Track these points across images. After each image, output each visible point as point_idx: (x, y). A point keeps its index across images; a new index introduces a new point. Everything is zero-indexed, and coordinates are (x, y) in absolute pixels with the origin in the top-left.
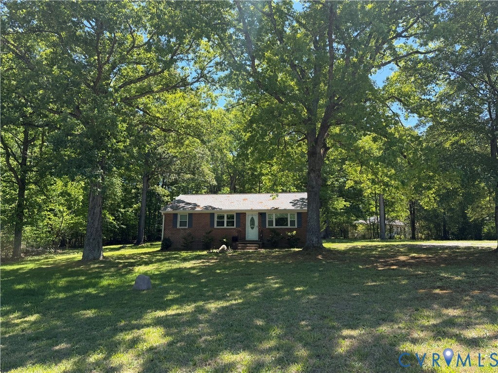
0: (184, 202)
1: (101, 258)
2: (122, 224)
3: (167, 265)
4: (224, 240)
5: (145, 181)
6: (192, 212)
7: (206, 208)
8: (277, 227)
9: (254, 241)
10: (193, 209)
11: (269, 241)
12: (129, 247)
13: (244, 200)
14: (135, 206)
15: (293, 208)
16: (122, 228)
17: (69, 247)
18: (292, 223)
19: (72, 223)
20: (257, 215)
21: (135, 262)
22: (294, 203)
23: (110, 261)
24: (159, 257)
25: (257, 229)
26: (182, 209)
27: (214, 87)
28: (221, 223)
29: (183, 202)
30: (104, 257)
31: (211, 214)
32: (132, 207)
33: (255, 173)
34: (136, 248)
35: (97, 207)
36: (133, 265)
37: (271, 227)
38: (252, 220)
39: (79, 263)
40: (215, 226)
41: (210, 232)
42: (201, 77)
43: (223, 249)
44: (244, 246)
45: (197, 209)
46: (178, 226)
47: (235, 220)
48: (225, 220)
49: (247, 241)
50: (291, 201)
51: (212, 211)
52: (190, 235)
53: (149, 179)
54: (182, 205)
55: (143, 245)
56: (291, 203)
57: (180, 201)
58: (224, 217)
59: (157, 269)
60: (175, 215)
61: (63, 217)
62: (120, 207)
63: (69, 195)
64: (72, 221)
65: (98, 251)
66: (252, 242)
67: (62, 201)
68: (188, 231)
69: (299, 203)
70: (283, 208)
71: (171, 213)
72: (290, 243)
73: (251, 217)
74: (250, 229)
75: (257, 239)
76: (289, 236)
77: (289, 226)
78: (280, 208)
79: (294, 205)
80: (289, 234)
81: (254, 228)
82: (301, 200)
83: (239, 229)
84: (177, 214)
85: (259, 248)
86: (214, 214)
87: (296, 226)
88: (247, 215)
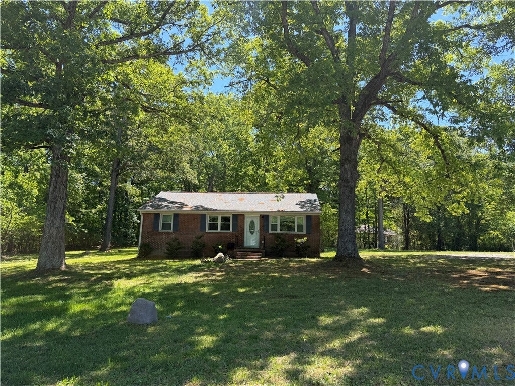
0: (168, 200)
1: (63, 268)
2: (83, 227)
3: (158, 279)
4: (220, 247)
5: (114, 177)
6: (178, 212)
7: (197, 208)
8: (282, 232)
9: (253, 248)
10: (180, 208)
11: (273, 248)
12: (93, 253)
13: (241, 199)
14: (99, 206)
15: (302, 210)
16: (84, 232)
17: (18, 252)
18: (300, 227)
19: (22, 223)
20: (258, 218)
21: (112, 274)
22: (302, 204)
23: (76, 272)
24: (142, 268)
25: (258, 234)
26: (165, 208)
27: (211, 61)
28: (213, 227)
29: (166, 200)
30: (67, 266)
31: (202, 215)
32: (96, 208)
33: (240, 174)
34: (102, 255)
35: (59, 199)
36: (109, 277)
37: (275, 232)
38: (252, 223)
39: (32, 274)
40: (207, 230)
41: (201, 237)
42: (198, 45)
43: (220, 258)
44: (244, 255)
45: (184, 209)
46: (160, 229)
47: (231, 223)
48: (219, 223)
49: (245, 248)
50: (297, 203)
51: (204, 212)
52: (175, 240)
53: (118, 175)
54: (166, 203)
55: (110, 251)
56: (297, 204)
57: (161, 199)
58: (218, 218)
59: (146, 285)
61: (11, 216)
62: (82, 207)
63: (21, 187)
64: (22, 221)
65: (59, 259)
66: (253, 250)
67: (12, 196)
68: (173, 235)
69: (307, 205)
70: (290, 210)
71: (152, 212)
72: (298, 252)
73: (251, 219)
74: (249, 233)
75: (258, 246)
76: (299, 243)
77: (296, 232)
78: (286, 210)
79: (302, 207)
80: (299, 241)
81: (255, 234)
82: (308, 201)
83: (237, 234)
84: (158, 215)
85: (262, 257)
86: (205, 215)
87: (305, 232)
88: (246, 217)
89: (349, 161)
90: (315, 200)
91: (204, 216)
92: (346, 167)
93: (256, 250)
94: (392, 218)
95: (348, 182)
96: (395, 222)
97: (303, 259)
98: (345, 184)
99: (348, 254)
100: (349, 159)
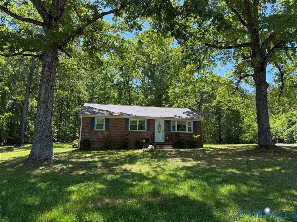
1: (53, 158)
4: (144, 141)
5: (28, 93)
7: (122, 114)
8: (178, 132)
18: (190, 129)
20: (164, 122)
25: (164, 133)
26: (100, 114)
31: (126, 119)
37: (174, 132)
38: (159, 126)
40: (129, 130)
43: (152, 148)
44: (161, 146)
46: (95, 129)
47: (146, 125)
48: (138, 125)
51: (127, 117)
56: (184, 114)
58: (136, 122)
60: (93, 119)
71: (89, 117)
73: (159, 123)
74: (157, 132)
75: (164, 141)
77: (187, 131)
80: (196, 137)
81: (161, 133)
83: (149, 132)
87: (192, 131)
88: (156, 122)
91: (127, 120)
93: (163, 143)
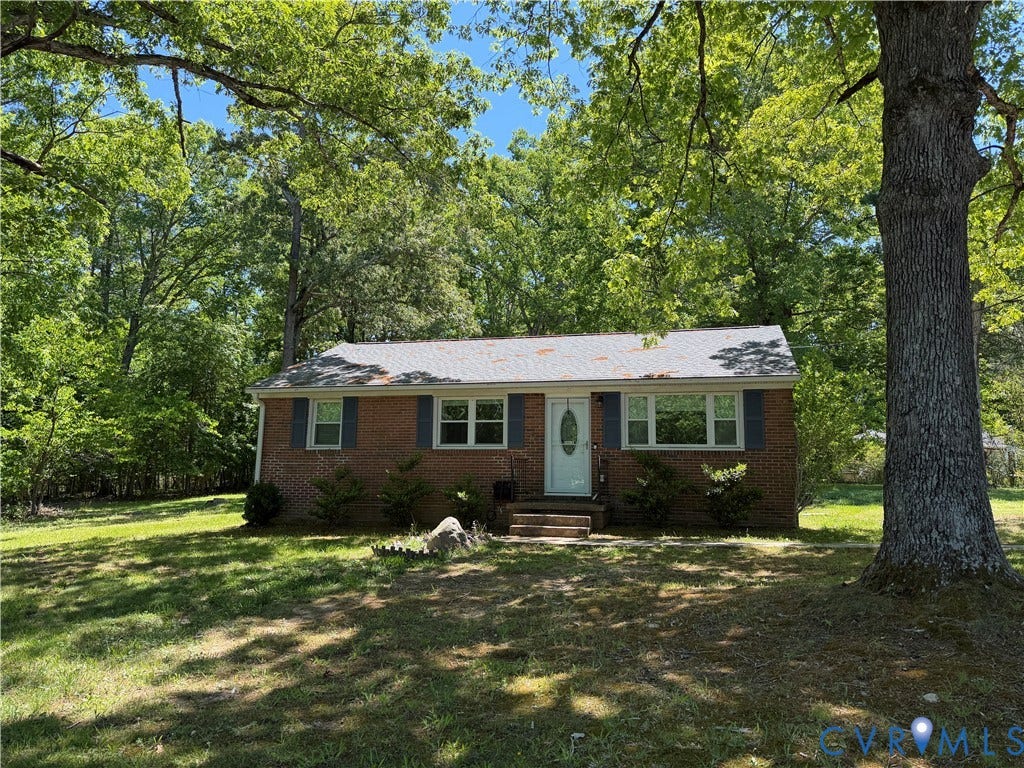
0: (344, 363)
4: (459, 496)
6: (356, 392)
7: (408, 378)
8: (665, 447)
9: (574, 498)
10: (363, 381)
11: (631, 500)
13: (542, 352)
15: (730, 373)
18: (726, 432)
20: (587, 402)
22: (730, 357)
25: (588, 454)
26: (325, 383)
28: (455, 433)
29: (340, 362)
31: (421, 398)
37: (639, 448)
38: (569, 421)
40: (436, 442)
41: (416, 463)
44: (536, 522)
45: (374, 383)
46: (311, 444)
48: (472, 422)
49: (547, 498)
50: (715, 353)
51: (426, 390)
54: (334, 370)
56: (714, 357)
57: (331, 361)
58: (466, 409)
60: (302, 404)
66: (568, 505)
68: (341, 462)
69: (746, 358)
70: (690, 375)
71: (287, 396)
72: (719, 512)
73: (565, 408)
74: (560, 452)
75: (587, 491)
76: (719, 484)
77: (711, 444)
78: (673, 375)
79: (728, 366)
80: (719, 475)
81: (577, 451)
82: (747, 348)
83: (522, 453)
84: (305, 401)
85: (593, 531)
86: (431, 398)
87: (740, 444)
88: (548, 403)
89: (933, 90)
90: (774, 344)
91: (426, 402)
92: (919, 121)
93: (575, 506)
94: (994, 401)
95: (930, 191)
96: (1001, 412)
97: (733, 540)
98: (913, 202)
99: (952, 558)
100: (932, 79)
